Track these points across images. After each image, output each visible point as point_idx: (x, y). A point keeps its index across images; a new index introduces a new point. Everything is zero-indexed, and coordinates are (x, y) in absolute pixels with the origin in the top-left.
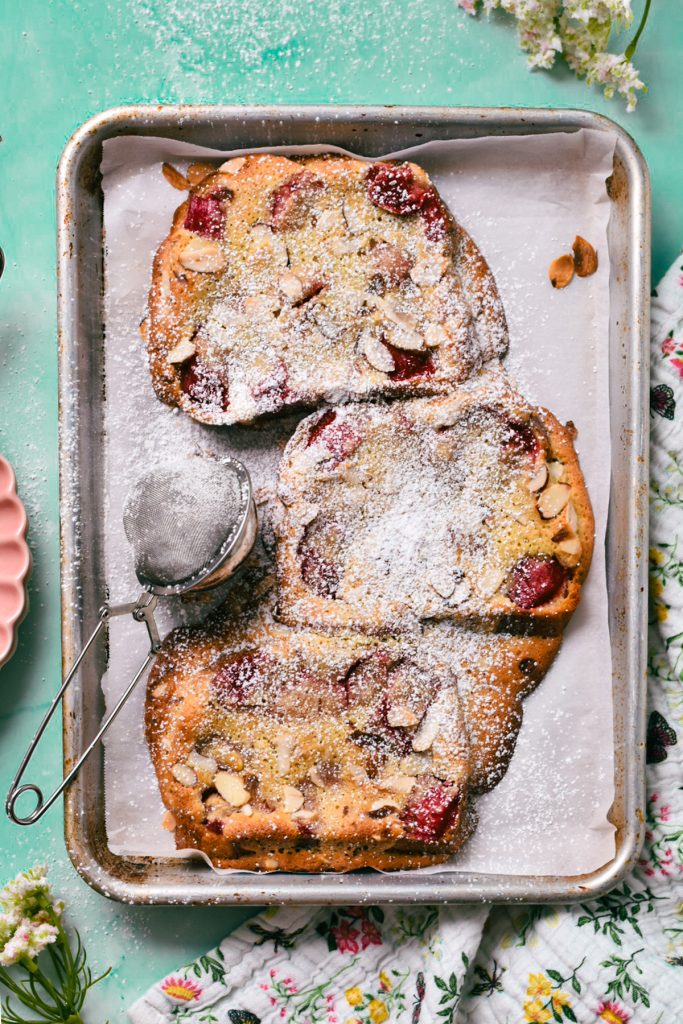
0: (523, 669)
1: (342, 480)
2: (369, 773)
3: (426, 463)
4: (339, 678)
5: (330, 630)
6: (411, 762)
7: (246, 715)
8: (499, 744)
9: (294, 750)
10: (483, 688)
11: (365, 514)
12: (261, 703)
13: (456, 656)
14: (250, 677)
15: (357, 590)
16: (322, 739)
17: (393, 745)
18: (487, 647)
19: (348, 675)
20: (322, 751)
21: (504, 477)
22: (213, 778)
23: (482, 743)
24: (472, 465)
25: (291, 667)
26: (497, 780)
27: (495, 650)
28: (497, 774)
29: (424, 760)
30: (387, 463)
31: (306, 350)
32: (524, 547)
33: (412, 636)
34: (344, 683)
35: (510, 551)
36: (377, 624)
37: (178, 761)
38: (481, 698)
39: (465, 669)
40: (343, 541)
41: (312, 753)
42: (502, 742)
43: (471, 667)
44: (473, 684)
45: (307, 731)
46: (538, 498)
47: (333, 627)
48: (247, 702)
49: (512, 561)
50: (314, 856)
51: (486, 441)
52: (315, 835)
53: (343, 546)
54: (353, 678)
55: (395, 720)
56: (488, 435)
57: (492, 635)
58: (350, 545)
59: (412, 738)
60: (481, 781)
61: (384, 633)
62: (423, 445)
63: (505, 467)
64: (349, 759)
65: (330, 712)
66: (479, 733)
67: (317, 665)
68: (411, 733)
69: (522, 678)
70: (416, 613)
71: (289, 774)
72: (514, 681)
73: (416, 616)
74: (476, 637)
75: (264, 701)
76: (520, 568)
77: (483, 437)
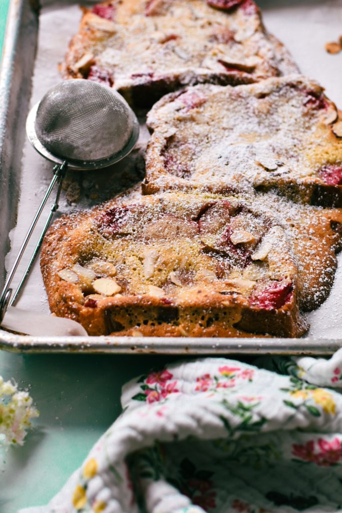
0: (334, 229)
1: (192, 119)
2: (217, 274)
3: (252, 115)
4: (192, 216)
5: (185, 189)
6: (252, 270)
7: (120, 240)
8: (320, 274)
9: (157, 260)
10: (304, 237)
11: (210, 139)
12: (132, 231)
13: (282, 215)
14: (123, 216)
15: (205, 175)
16: (179, 251)
17: (236, 260)
18: (306, 213)
19: (200, 216)
20: (180, 260)
21: (307, 125)
22: (92, 282)
23: (307, 272)
24: (284, 118)
25: (155, 210)
26: (323, 299)
27: (311, 215)
28: (322, 294)
29: (261, 269)
30: (225, 112)
31: (167, 63)
32: (326, 156)
33: (247, 195)
34: (197, 219)
35: (316, 159)
36: (220, 184)
37: (64, 268)
38: (304, 243)
39: (289, 223)
40: (194, 154)
41: (171, 261)
42: (323, 272)
43: (295, 223)
44: (296, 233)
45: (168, 246)
46: (332, 127)
47: (187, 187)
48: (121, 231)
49: (318, 165)
50: (173, 327)
51: (293, 106)
52: (174, 303)
53: (194, 157)
54: (204, 218)
55: (236, 238)
56: (294, 102)
57: (308, 205)
58: (199, 157)
59: (251, 253)
60: (309, 298)
61: (226, 191)
62: (249, 106)
63: (307, 119)
64: (201, 265)
65: (186, 235)
66: (304, 264)
67: (175, 208)
68: (250, 249)
69: (334, 235)
70: (250, 180)
71: (153, 277)
72: (328, 236)
73: (249, 182)
74: (295, 206)
75: (134, 231)
76: (324, 169)
77: (290, 103)
